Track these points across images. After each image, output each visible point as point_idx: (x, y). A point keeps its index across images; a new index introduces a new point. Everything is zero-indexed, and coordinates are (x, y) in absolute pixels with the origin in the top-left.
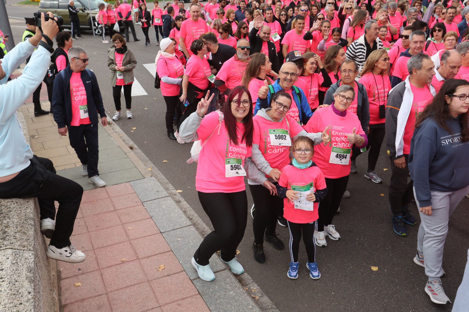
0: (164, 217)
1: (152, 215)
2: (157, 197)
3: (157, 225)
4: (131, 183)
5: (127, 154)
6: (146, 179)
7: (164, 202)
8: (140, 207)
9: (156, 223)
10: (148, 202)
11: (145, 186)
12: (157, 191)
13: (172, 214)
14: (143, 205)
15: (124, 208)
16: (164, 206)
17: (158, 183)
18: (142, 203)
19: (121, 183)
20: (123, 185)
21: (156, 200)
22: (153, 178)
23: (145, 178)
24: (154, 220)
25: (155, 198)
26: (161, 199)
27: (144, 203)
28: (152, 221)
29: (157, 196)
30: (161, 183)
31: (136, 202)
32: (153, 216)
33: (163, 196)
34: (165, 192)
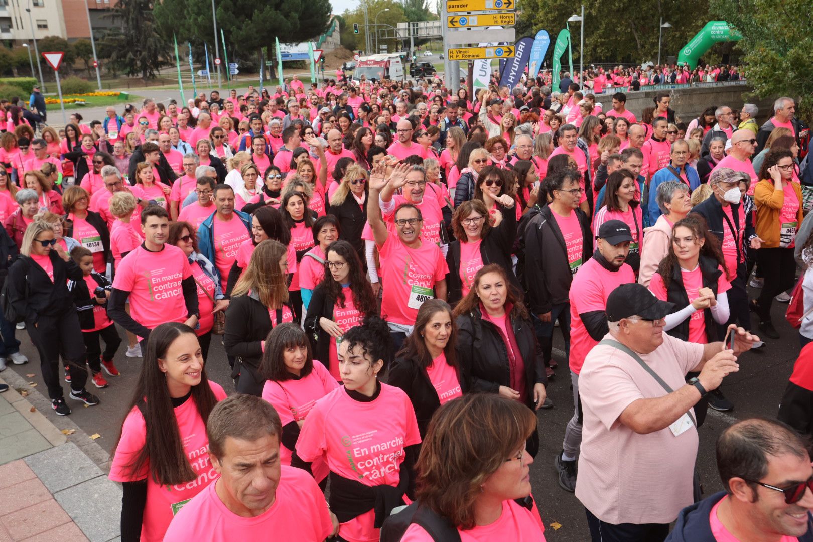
0: (98, 516)
1: (73, 516)
2: (81, 479)
3: (85, 533)
4: (26, 459)
5: (14, 404)
6: (56, 448)
7: (96, 487)
8: (48, 503)
9: (83, 529)
10: (64, 492)
11: (56, 461)
12: (81, 468)
13: (113, 508)
14: (54, 498)
15: (16, 511)
16: (96, 495)
17: (82, 453)
18: (53, 495)
19: (6, 463)
20: (9, 466)
21: (79, 486)
22: (72, 444)
23: (54, 447)
24: (79, 525)
25: (77, 482)
26: (90, 483)
27: (56, 496)
28: (75, 526)
29: (80, 477)
30: (86, 452)
31: (40, 496)
32: (76, 518)
33: (93, 476)
34: (96, 468)
